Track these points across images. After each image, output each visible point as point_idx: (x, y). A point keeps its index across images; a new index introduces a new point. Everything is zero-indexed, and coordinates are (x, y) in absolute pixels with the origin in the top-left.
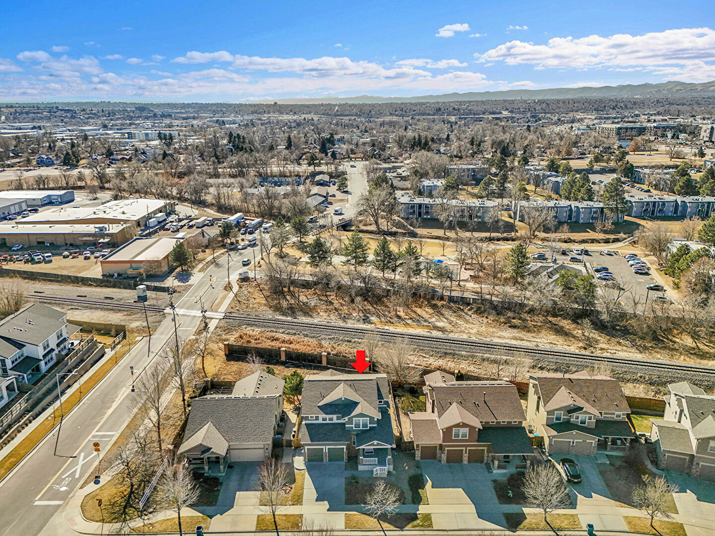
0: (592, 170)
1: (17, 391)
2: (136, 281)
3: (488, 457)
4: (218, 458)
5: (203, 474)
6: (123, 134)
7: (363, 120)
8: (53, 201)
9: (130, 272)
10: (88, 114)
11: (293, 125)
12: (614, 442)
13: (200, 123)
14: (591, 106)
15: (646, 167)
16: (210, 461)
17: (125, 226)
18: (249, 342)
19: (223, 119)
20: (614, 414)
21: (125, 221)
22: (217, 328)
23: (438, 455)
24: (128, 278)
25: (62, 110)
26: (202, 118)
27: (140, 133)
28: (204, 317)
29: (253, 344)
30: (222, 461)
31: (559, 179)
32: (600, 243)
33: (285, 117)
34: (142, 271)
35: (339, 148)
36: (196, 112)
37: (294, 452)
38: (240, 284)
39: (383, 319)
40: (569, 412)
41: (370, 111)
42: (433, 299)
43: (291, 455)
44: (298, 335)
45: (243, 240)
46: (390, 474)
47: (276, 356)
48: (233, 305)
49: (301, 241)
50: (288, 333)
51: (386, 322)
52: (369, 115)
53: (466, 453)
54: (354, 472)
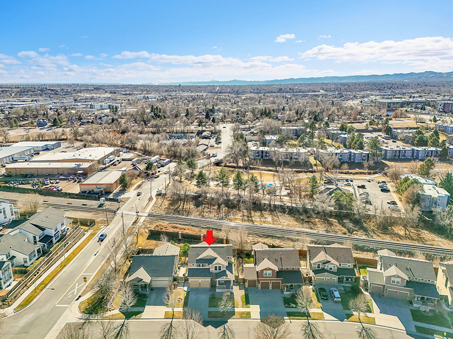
0: (367, 130)
1: (42, 253)
2: (99, 195)
3: (282, 286)
4: (146, 285)
5: (138, 293)
6: (87, 105)
7: (234, 96)
8: (49, 148)
9: (96, 190)
10: (65, 92)
11: (191, 99)
12: (347, 280)
13: (134, 98)
14: (376, 87)
15: (399, 128)
16: (142, 287)
17: (92, 163)
18: (162, 229)
19: (148, 95)
20: (347, 265)
21: (92, 161)
22: (144, 221)
23: (257, 285)
24: (95, 193)
25: (49, 90)
26: (134, 94)
27: (97, 105)
28: (138, 215)
29: (164, 230)
30: (147, 286)
31: (346, 136)
32: (365, 174)
33: (186, 94)
34: (102, 189)
35: (217, 115)
36: (131, 91)
37: (184, 283)
38: (157, 197)
39: (236, 217)
40: (324, 264)
41: (238, 91)
42: (265, 206)
43: (182, 284)
44: (189, 225)
45: (159, 172)
46: (232, 293)
47: (176, 236)
48: (153, 209)
49: (192, 173)
50: (183, 225)
51: (238, 219)
52: (238, 93)
53: (271, 283)
54: (213, 292)
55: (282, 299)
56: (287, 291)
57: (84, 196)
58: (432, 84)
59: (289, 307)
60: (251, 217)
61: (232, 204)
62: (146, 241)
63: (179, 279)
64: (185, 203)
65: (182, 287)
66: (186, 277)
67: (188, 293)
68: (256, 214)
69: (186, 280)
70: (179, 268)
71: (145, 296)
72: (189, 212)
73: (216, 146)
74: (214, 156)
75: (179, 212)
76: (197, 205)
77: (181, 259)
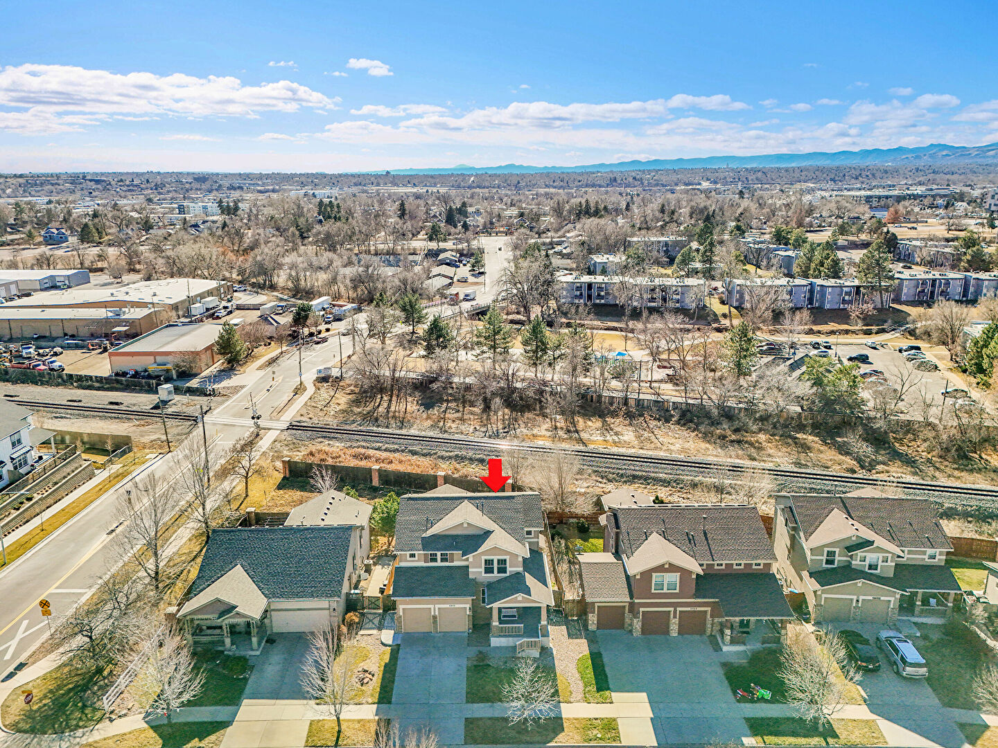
0: (836, 244)
2: (159, 379)
3: (714, 624)
4: (247, 625)
5: (222, 652)
7: (509, 192)
8: (58, 284)
9: (153, 368)
10: (128, 186)
12: (925, 602)
14: (825, 176)
15: (915, 239)
17: (153, 310)
18: (324, 460)
19: (314, 191)
20: (924, 553)
21: (156, 305)
22: (275, 441)
23: (627, 620)
24: (150, 377)
27: (195, 206)
28: (257, 426)
29: (331, 462)
30: (254, 631)
31: (790, 253)
32: (858, 334)
33: (401, 190)
34: (169, 366)
35: (473, 221)
37: (383, 617)
38: (317, 384)
39: (535, 431)
40: (849, 549)
41: (519, 183)
42: (611, 404)
43: (376, 621)
44: (403, 451)
45: (328, 330)
46: (545, 651)
47: (365, 480)
48: (304, 411)
49: (413, 333)
50: (386, 450)
51: (541, 436)
52: (517, 186)
53: (675, 617)
54: (481, 649)
55: (721, 672)
56: (733, 642)
57: (118, 382)
58: (947, 170)
59: (752, 701)
60: (577, 431)
61: (521, 399)
62: (274, 493)
63: (366, 603)
64: (394, 398)
65: (375, 632)
66: (389, 596)
67: (395, 651)
68: (589, 423)
69: (390, 607)
70: (368, 570)
71: (244, 664)
72: (406, 420)
73: (471, 279)
74: (467, 298)
75: (377, 420)
76: (428, 405)
77: (377, 541)
